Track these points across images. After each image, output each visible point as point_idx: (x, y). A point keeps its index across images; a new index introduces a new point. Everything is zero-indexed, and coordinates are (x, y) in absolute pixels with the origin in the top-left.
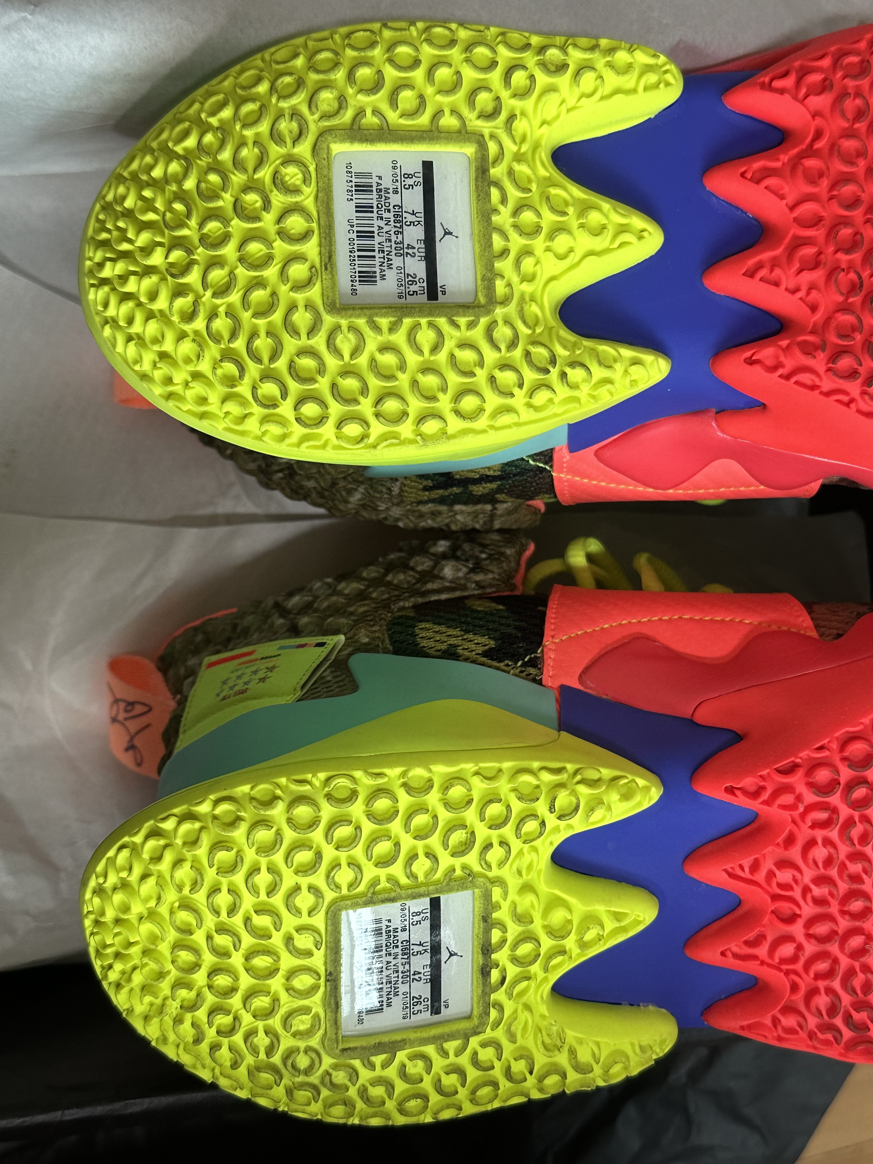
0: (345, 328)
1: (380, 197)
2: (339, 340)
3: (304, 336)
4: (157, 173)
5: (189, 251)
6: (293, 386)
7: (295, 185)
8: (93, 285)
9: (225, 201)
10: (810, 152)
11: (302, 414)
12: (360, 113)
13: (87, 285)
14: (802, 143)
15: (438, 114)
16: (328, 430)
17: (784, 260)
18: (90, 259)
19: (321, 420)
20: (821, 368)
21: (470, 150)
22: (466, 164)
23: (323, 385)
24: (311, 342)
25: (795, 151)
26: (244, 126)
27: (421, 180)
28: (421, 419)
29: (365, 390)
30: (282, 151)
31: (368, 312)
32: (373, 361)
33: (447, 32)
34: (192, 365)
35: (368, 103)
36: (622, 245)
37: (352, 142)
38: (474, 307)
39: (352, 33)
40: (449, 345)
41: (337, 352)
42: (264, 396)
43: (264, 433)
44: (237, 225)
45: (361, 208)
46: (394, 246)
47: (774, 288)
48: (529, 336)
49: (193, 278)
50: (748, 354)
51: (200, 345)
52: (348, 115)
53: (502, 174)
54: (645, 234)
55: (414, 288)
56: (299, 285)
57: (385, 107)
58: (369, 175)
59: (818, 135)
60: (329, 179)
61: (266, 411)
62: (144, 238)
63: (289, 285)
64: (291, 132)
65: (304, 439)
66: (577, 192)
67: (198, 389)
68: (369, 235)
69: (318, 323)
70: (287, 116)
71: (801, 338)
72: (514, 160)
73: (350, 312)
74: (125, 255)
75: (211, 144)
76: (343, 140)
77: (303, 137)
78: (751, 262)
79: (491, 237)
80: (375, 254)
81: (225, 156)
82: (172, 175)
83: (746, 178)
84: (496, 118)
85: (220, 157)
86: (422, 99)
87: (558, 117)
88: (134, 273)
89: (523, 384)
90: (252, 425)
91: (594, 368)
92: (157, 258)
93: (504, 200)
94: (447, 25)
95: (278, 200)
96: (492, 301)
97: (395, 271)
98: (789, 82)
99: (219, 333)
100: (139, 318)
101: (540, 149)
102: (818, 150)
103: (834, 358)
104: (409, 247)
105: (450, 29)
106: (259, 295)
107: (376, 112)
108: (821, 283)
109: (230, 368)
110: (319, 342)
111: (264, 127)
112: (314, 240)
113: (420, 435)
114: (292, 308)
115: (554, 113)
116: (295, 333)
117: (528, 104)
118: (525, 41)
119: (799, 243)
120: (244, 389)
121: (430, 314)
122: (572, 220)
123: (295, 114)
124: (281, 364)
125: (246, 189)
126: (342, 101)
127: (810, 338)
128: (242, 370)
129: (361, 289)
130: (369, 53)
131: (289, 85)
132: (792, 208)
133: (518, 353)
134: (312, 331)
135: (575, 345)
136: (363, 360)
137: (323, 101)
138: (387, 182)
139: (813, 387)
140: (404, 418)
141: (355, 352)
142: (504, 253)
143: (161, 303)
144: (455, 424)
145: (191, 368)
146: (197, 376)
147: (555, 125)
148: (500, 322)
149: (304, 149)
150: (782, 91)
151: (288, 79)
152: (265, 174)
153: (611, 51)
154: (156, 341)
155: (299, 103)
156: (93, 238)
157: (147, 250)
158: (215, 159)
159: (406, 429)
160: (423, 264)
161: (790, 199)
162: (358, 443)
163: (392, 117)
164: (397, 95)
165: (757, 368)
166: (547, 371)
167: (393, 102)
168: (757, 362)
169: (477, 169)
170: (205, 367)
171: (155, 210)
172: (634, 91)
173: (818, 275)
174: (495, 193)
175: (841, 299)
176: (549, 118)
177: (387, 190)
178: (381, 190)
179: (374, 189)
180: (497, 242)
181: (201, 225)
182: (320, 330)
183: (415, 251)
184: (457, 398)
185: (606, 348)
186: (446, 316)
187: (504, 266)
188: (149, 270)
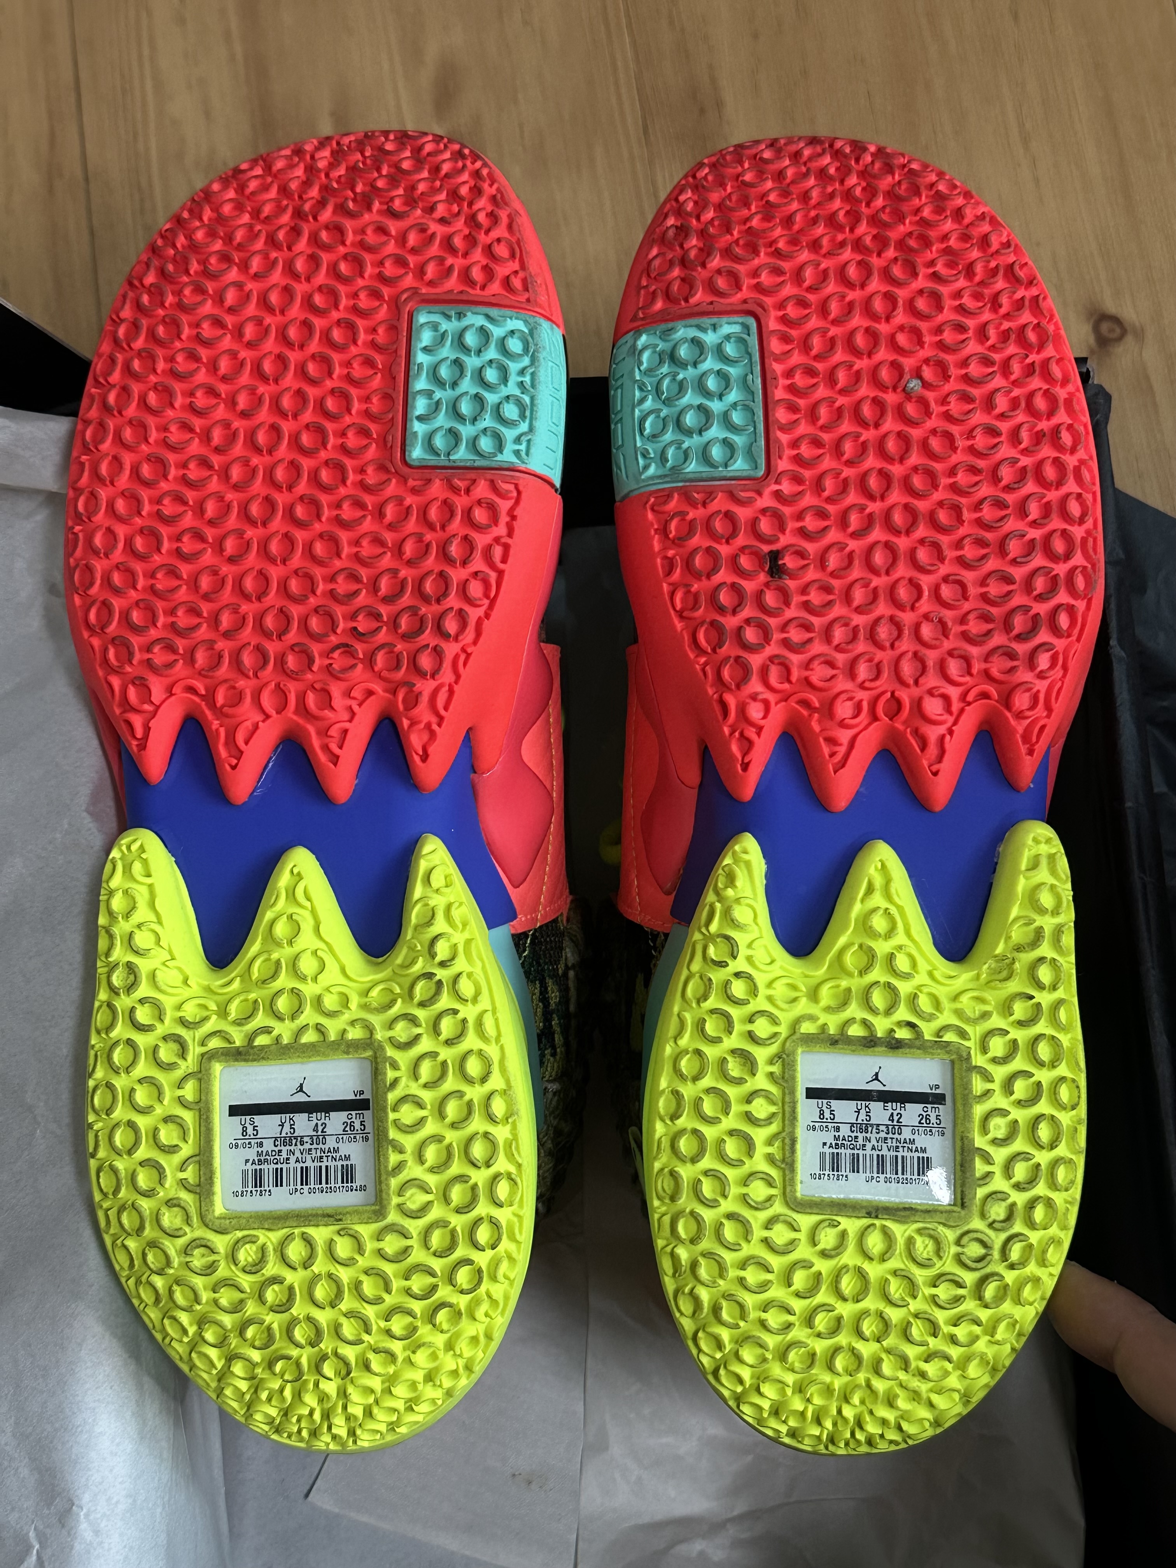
0: (400, 1200)
1: (266, 1161)
2: (413, 1206)
3: (409, 1242)
4: (243, 1386)
5: (324, 1358)
6: (460, 1252)
7: (256, 1253)
8: (355, 1442)
9: (275, 1321)
10: (210, 697)
11: (488, 1243)
12: (183, 1184)
13: (354, 1447)
14: (199, 705)
15: (181, 1102)
16: (503, 1215)
17: (319, 723)
18: (328, 1444)
19: (494, 1223)
20: (431, 685)
21: (217, 1068)
22: (232, 1069)
23: (458, 1222)
24: (415, 1235)
25: (208, 713)
26: (197, 1300)
27: (248, 1118)
28: (491, 1118)
29: (462, 1178)
30: (223, 1264)
31: (383, 1177)
32: (432, 1170)
33: (99, 1092)
34: (438, 1352)
35: (174, 1177)
36: (308, 899)
37: (213, 1194)
38: (377, 1063)
39: (101, 1190)
40: (415, 1089)
41: (425, 1208)
42: (470, 1281)
43: (506, 1277)
44: (299, 1309)
45: (278, 1182)
46: (315, 1146)
47: (349, 736)
48: (403, 1002)
49: (350, 1353)
50: (417, 759)
51: (419, 1346)
52: (184, 1195)
53: (241, 1031)
54: (295, 871)
55: (357, 1125)
56: (356, 1246)
57: (177, 1158)
58: (245, 1173)
59: (191, 690)
60: (251, 1217)
61: (485, 1279)
62: (311, 1400)
63: (358, 1257)
64: (203, 1255)
65: (512, 1238)
66: (254, 947)
67: (463, 1346)
68: (305, 1171)
69: (395, 1228)
70: (188, 1259)
71: (401, 707)
72: (226, 1019)
73: (384, 1196)
74: (327, 1416)
75: (214, 1333)
76: (212, 1203)
77: (209, 1244)
78: (322, 757)
79: (305, 1044)
80: (323, 1165)
81: (227, 1320)
82: (246, 1372)
83: (237, 764)
84: (185, 1041)
85: (229, 1327)
86: (167, 1119)
87: (180, 969)
88: (345, 1407)
89: (453, 1010)
90: (498, 1290)
91: (435, 930)
92: (330, 1388)
93: (267, 1030)
94: (91, 1090)
95: (272, 1268)
96: (369, 1043)
97: (340, 1145)
98: (137, 721)
99: (406, 1328)
100: (390, 1403)
101: (212, 987)
102: (207, 689)
103: (422, 674)
104: (316, 1129)
105: (95, 1089)
106: (369, 1288)
107: (182, 1168)
108: (343, 685)
109: (442, 1316)
110: (414, 1226)
111: (199, 1282)
112: (311, 1231)
113: (507, 1119)
114: (381, 1254)
115: (176, 972)
116: (406, 1251)
117: (168, 1002)
118: (105, 1007)
119: (302, 708)
120: (462, 1301)
121: (384, 1110)
122: (282, 954)
123: (186, 1251)
124: (437, 1265)
125: (261, 1299)
126: (171, 1203)
127: (401, 697)
128: (443, 1305)
129: (359, 1181)
130: (123, 1174)
131: (155, 1256)
132: (268, 717)
133: (421, 1014)
134: (405, 1235)
135: (412, 949)
136: (432, 1180)
137: (171, 1222)
138: (252, 1154)
139: (451, 692)
140: (491, 1137)
141: (424, 1188)
142: (320, 1029)
143: (376, 1383)
144: (496, 1082)
145: (441, 1354)
146: (450, 1346)
147: (188, 972)
148: (391, 1033)
149: (221, 1243)
150: (147, 729)
151: (150, 1258)
152: (246, 1281)
153: (111, 913)
154: (413, 1385)
155: (174, 1246)
156: (307, 1442)
157: (323, 1398)
158: (231, 1331)
159: (501, 1133)
160: (333, 1114)
161: (259, 717)
162: (516, 1183)
163: (187, 1150)
164: (165, 1146)
165: (431, 750)
166: (439, 983)
167: (172, 1149)
168: (425, 749)
169: (237, 1060)
170: (440, 1340)
171: (282, 1390)
172: (151, 886)
173: (336, 690)
174: (261, 1040)
175: (360, 666)
176: (181, 978)
177: (259, 1154)
178: (259, 1161)
179: (258, 1167)
180: (309, 1037)
181: (298, 1345)
182: (403, 1226)
183: (320, 1123)
184: (469, 1080)
185: (414, 915)
186: (386, 1093)
187: (333, 1028)
188: (343, 1394)
